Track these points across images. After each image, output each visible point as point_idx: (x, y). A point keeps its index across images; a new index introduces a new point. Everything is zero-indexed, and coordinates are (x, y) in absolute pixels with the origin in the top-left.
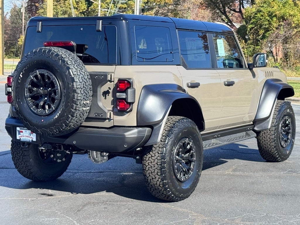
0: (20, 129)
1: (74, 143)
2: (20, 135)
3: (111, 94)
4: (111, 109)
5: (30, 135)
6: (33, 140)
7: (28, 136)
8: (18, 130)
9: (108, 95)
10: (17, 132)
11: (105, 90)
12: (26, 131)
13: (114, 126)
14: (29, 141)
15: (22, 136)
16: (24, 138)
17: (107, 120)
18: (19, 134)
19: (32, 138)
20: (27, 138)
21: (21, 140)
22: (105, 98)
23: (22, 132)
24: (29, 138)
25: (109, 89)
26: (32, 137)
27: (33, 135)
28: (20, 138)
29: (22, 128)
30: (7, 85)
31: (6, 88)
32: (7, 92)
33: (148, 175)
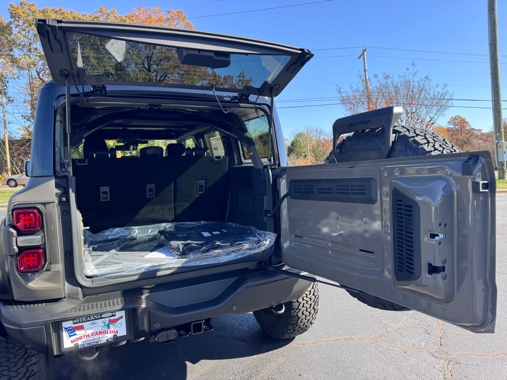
0: (74, 323)
2: (73, 338)
6: (119, 335)
7: (100, 333)
16: (91, 338)
18: (70, 336)
19: (113, 332)
20: (97, 337)
21: (80, 347)
24: (106, 335)
26: (115, 329)
27: (116, 326)
28: (76, 342)
29: (82, 320)
30: (14, 232)
31: (14, 239)
32: (16, 248)
33: (300, 314)
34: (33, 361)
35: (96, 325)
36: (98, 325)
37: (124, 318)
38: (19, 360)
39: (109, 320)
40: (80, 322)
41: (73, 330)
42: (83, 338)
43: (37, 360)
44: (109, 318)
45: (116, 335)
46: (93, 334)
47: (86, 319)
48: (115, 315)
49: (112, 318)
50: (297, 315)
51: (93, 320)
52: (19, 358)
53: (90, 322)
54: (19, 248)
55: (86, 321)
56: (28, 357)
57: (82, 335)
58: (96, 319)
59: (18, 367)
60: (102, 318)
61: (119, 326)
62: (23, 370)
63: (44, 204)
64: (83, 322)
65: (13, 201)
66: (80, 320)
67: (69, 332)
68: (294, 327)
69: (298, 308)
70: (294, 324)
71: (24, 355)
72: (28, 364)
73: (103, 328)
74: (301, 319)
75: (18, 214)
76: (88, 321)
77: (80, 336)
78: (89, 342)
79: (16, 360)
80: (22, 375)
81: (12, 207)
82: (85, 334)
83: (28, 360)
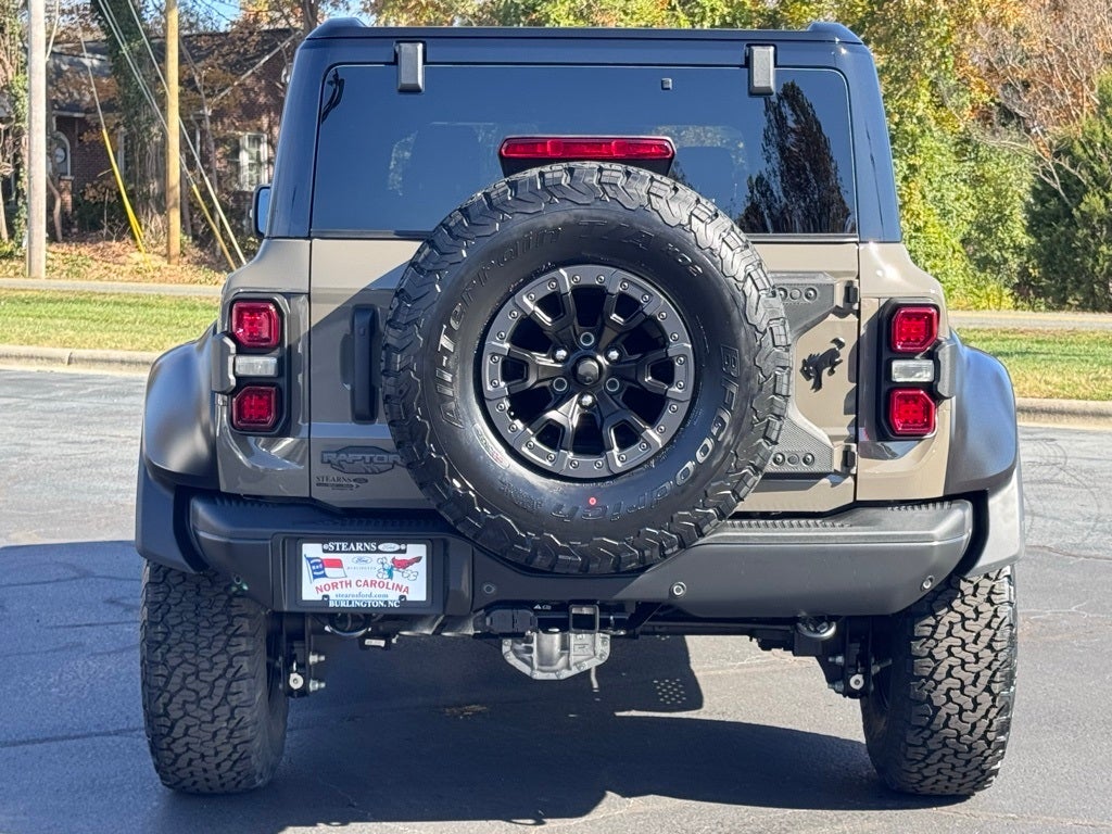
0: (325, 551)
1: (679, 591)
2: (321, 582)
3: (843, 369)
4: (845, 432)
5: (391, 576)
6: (410, 598)
7: (373, 583)
8: (309, 559)
9: (832, 372)
10: (305, 563)
11: (815, 353)
12: (360, 560)
13: (857, 505)
14: (386, 602)
15: (335, 586)
16: (354, 590)
17: (825, 481)
18: (315, 577)
19: (399, 587)
20: (366, 590)
21: (331, 604)
22: (818, 385)
23: (337, 564)
24: (384, 591)
25: (834, 346)
26: (404, 583)
27: (405, 575)
28: (325, 593)
29: (340, 547)
30: (232, 345)
31: (231, 359)
32: (232, 377)
33: (939, 698)
34: (243, 648)
35: (367, 565)
36: (370, 565)
37: (424, 561)
38: (217, 635)
39: (394, 560)
40: (335, 551)
41: (321, 566)
42: (339, 586)
43: (250, 648)
44: (393, 556)
45: (404, 597)
46: (359, 583)
47: (348, 546)
48: (404, 552)
49: (399, 557)
50: (929, 700)
51: (359, 552)
52: (217, 631)
53: (355, 555)
54: (239, 378)
55: (347, 552)
56: (234, 635)
57: (337, 581)
58: (367, 552)
59: (215, 651)
60: (378, 551)
61: (412, 578)
62: (222, 660)
63: (288, 295)
64: (341, 552)
65: (234, 286)
66: (335, 547)
67: (314, 567)
68: (925, 740)
69: (930, 677)
70: (924, 728)
71: (226, 628)
72: (233, 650)
73: (380, 576)
74: (943, 713)
75: (240, 311)
76: (351, 552)
77: (334, 581)
78: (351, 598)
79: (210, 635)
80: (221, 672)
81: (231, 297)
82: (344, 579)
83: (234, 641)
